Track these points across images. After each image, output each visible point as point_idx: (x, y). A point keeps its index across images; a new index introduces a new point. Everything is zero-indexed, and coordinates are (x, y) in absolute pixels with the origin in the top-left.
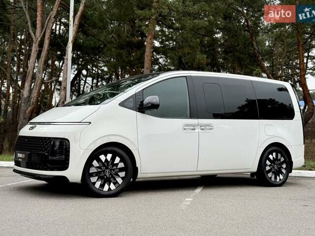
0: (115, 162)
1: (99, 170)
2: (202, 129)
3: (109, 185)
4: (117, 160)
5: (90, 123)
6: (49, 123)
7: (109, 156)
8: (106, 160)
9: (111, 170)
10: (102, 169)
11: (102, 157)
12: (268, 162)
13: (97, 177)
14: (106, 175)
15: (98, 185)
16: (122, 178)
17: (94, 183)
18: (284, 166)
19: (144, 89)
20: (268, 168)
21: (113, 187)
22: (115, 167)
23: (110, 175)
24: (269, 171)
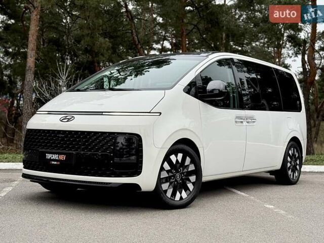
0: (186, 164)
1: (170, 174)
2: (248, 122)
3: (181, 193)
4: (188, 160)
5: (161, 113)
6: (100, 113)
7: (180, 156)
8: (177, 160)
9: (181, 174)
10: (172, 173)
11: (173, 158)
12: (289, 159)
13: (168, 184)
14: (176, 181)
15: (169, 194)
16: (193, 184)
17: (166, 191)
18: (298, 162)
19: (201, 72)
20: (289, 165)
21: (184, 195)
22: (185, 170)
23: (180, 180)
24: (289, 168)
